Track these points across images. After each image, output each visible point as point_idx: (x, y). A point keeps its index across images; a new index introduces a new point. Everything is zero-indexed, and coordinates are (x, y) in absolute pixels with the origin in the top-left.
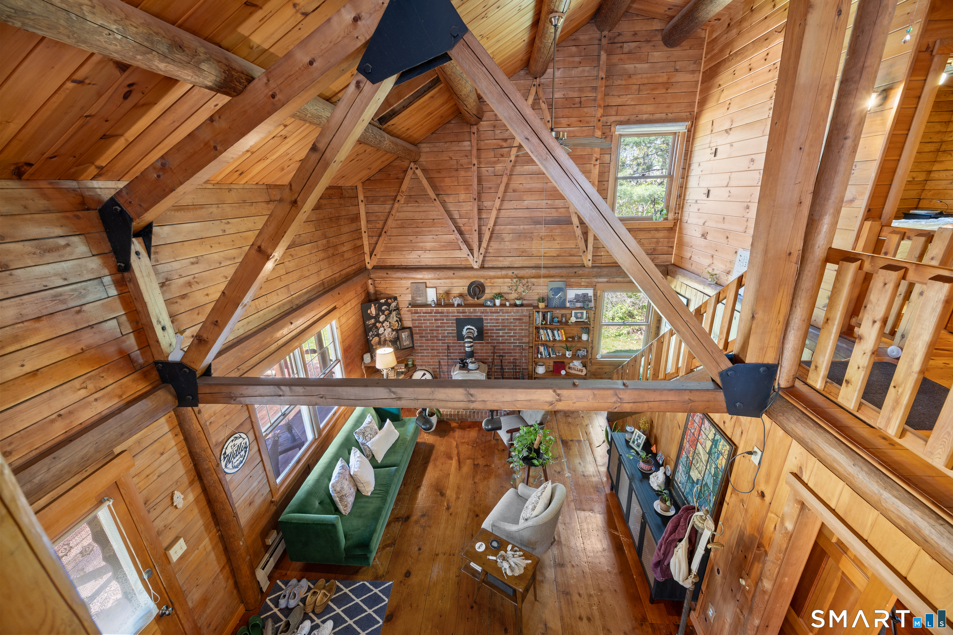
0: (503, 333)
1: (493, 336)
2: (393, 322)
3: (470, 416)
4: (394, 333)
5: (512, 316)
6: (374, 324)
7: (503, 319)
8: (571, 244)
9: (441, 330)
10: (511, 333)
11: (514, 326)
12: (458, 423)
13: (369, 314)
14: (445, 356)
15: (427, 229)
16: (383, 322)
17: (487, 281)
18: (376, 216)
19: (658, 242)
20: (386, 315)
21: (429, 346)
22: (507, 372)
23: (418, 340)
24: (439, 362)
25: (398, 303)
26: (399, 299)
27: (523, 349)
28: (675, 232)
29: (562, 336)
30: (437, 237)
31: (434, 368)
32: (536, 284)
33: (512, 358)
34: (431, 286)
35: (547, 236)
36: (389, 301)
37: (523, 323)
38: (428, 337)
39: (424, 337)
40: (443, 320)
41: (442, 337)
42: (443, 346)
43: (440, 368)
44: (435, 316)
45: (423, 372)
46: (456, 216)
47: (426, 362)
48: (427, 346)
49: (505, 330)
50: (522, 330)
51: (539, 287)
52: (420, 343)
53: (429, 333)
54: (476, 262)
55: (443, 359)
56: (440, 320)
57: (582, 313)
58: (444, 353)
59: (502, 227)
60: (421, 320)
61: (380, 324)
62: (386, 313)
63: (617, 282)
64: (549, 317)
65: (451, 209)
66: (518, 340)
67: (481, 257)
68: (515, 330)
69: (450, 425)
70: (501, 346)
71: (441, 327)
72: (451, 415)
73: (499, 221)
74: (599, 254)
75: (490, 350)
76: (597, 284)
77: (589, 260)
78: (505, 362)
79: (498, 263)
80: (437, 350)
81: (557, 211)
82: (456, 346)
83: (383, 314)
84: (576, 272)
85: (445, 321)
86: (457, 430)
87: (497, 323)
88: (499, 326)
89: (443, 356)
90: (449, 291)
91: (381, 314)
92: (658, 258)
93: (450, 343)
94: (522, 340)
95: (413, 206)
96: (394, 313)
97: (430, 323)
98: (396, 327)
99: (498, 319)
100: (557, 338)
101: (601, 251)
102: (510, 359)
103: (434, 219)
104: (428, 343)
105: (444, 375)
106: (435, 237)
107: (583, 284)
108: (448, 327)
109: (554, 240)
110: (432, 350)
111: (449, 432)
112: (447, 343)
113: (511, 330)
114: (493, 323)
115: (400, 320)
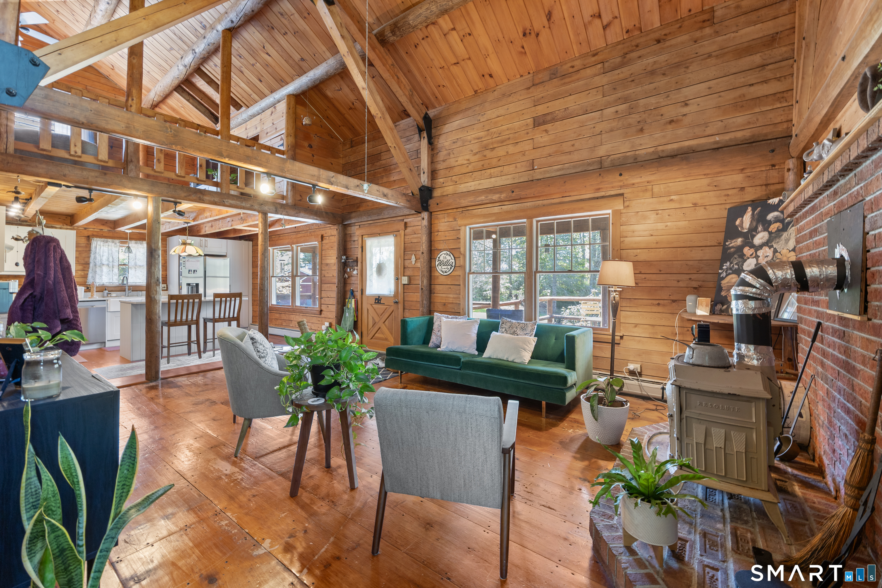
6: (740, 249)
13: (737, 227)
16: (761, 247)
61: (752, 251)
62: (774, 227)
96: (792, 230)
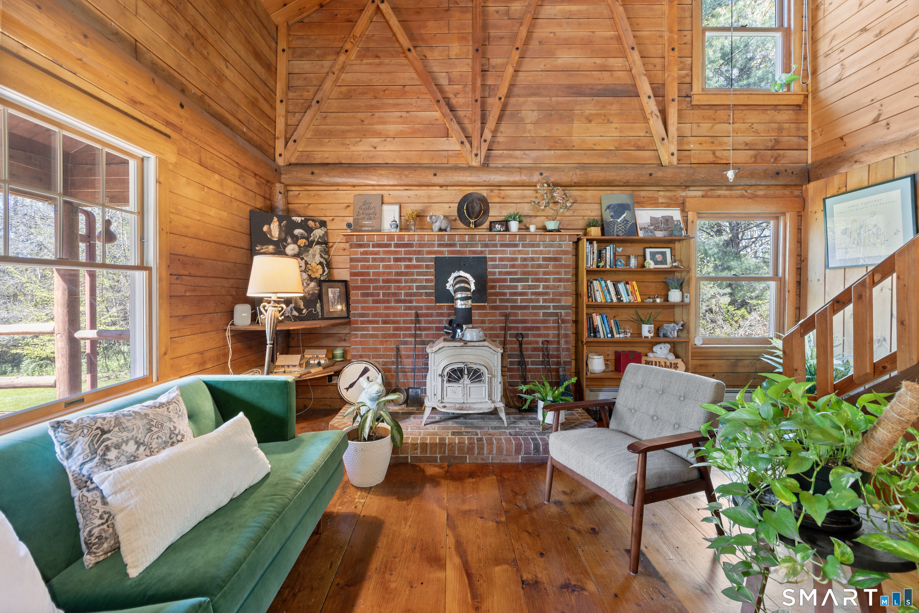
0: (524, 287)
1: (504, 294)
2: (313, 264)
3: (471, 449)
4: (313, 284)
5: (541, 252)
7: (525, 259)
8: (638, 130)
9: (406, 281)
10: (538, 287)
11: (545, 273)
12: (441, 467)
13: (265, 234)
14: (411, 336)
15: (391, 101)
17: (493, 194)
18: (306, 79)
19: (780, 129)
20: (299, 247)
21: (380, 315)
22: (530, 370)
23: (358, 302)
24: (398, 349)
25: (326, 233)
26: (330, 226)
27: (564, 321)
28: (807, 114)
29: (633, 293)
30: (408, 114)
31: (385, 364)
32: (579, 200)
33: (540, 340)
34: (392, 201)
35: (597, 114)
36: (311, 223)
37: (562, 266)
38: (378, 294)
39: (372, 295)
40: (410, 260)
41: (406, 295)
42: (407, 315)
43: (397, 363)
44: (396, 252)
45: (361, 367)
46: (444, 81)
47: (371, 350)
48: (375, 315)
49: (527, 280)
50: (560, 280)
51: (585, 206)
52: (363, 308)
53: (381, 288)
54: (476, 155)
55: (406, 343)
56: (404, 259)
57: (664, 254)
58: (409, 329)
59: (521, 100)
60: (367, 260)
62: (302, 242)
63: (719, 196)
64: (608, 256)
65: (435, 69)
66: (553, 301)
67: (485, 147)
68: (547, 280)
69: (423, 471)
70: (520, 315)
71: (406, 274)
72: (424, 446)
73: (516, 90)
74: (686, 148)
75: (500, 322)
76: (687, 200)
77: (673, 154)
78: (527, 349)
79: (514, 161)
80: (394, 322)
81: (612, 75)
82: (431, 315)
83: (295, 242)
84: (651, 175)
85: (414, 262)
86: (443, 482)
87: (513, 266)
88: (515, 273)
89: (405, 336)
90: (423, 211)
91: (289, 240)
92: (784, 156)
93: (421, 308)
94: (559, 301)
95: (370, 64)
96: (317, 248)
97: (385, 267)
98: (317, 275)
99: (515, 259)
100: (625, 299)
101: (689, 143)
102: (537, 342)
103: (404, 86)
104: (377, 308)
105: (405, 377)
106: (404, 114)
107: (661, 200)
108: (419, 274)
109: (609, 122)
110: (385, 322)
111: (423, 486)
112: (416, 308)
113: (538, 280)
114: (505, 266)
115: (328, 264)
